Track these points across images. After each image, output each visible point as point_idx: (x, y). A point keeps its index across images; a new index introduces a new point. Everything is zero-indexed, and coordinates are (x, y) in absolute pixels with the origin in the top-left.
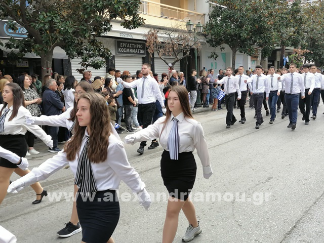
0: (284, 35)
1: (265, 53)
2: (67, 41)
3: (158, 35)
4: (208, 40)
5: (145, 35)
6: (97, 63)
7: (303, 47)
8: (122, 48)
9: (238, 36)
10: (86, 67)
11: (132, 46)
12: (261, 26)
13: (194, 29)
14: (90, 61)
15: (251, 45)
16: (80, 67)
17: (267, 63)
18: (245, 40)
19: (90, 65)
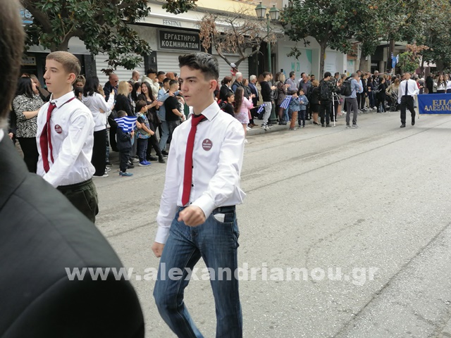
0: (392, 25)
1: (367, 50)
2: (86, 29)
3: (217, 22)
4: (286, 30)
5: (198, 23)
6: (130, 61)
7: (419, 43)
8: (166, 40)
9: (328, 26)
10: (115, 67)
11: (180, 37)
12: (361, 11)
13: (267, 15)
14: (120, 58)
15: (347, 38)
16: (106, 66)
17: (370, 65)
18: (339, 31)
19: (120, 64)
